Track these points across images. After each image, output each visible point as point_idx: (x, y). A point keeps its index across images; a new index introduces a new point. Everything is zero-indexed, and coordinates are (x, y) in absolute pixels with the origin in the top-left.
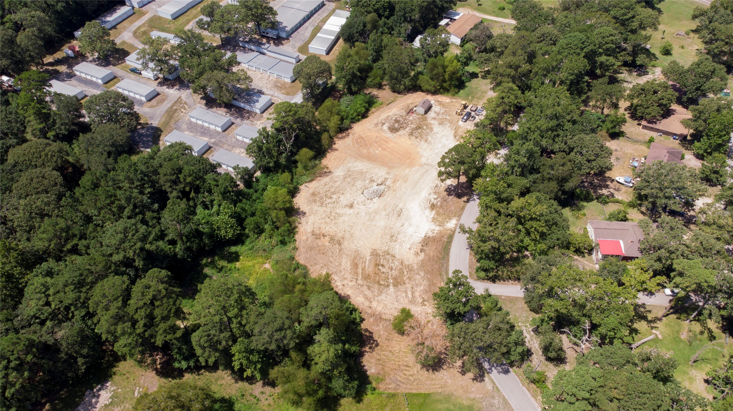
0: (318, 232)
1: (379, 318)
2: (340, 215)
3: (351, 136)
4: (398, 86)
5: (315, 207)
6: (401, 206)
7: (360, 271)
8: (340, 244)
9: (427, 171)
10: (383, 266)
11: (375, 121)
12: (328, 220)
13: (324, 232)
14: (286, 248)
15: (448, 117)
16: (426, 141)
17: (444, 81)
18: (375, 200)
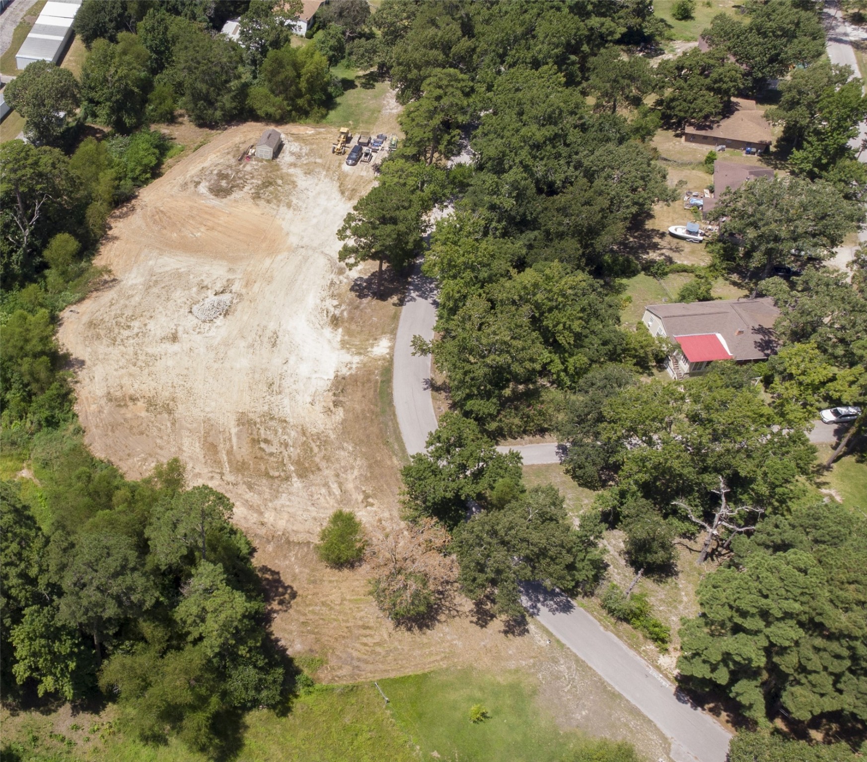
0: (119, 394)
1: (286, 542)
2: (155, 358)
3: (138, 210)
4: (210, 112)
5: (102, 348)
6: (272, 326)
7: (225, 458)
8: (170, 412)
9: (306, 259)
10: (266, 441)
11: (180, 180)
12: (132, 369)
13: (131, 391)
14: (58, 433)
15: (318, 161)
16: (289, 205)
17: (299, 95)
18: (220, 321)
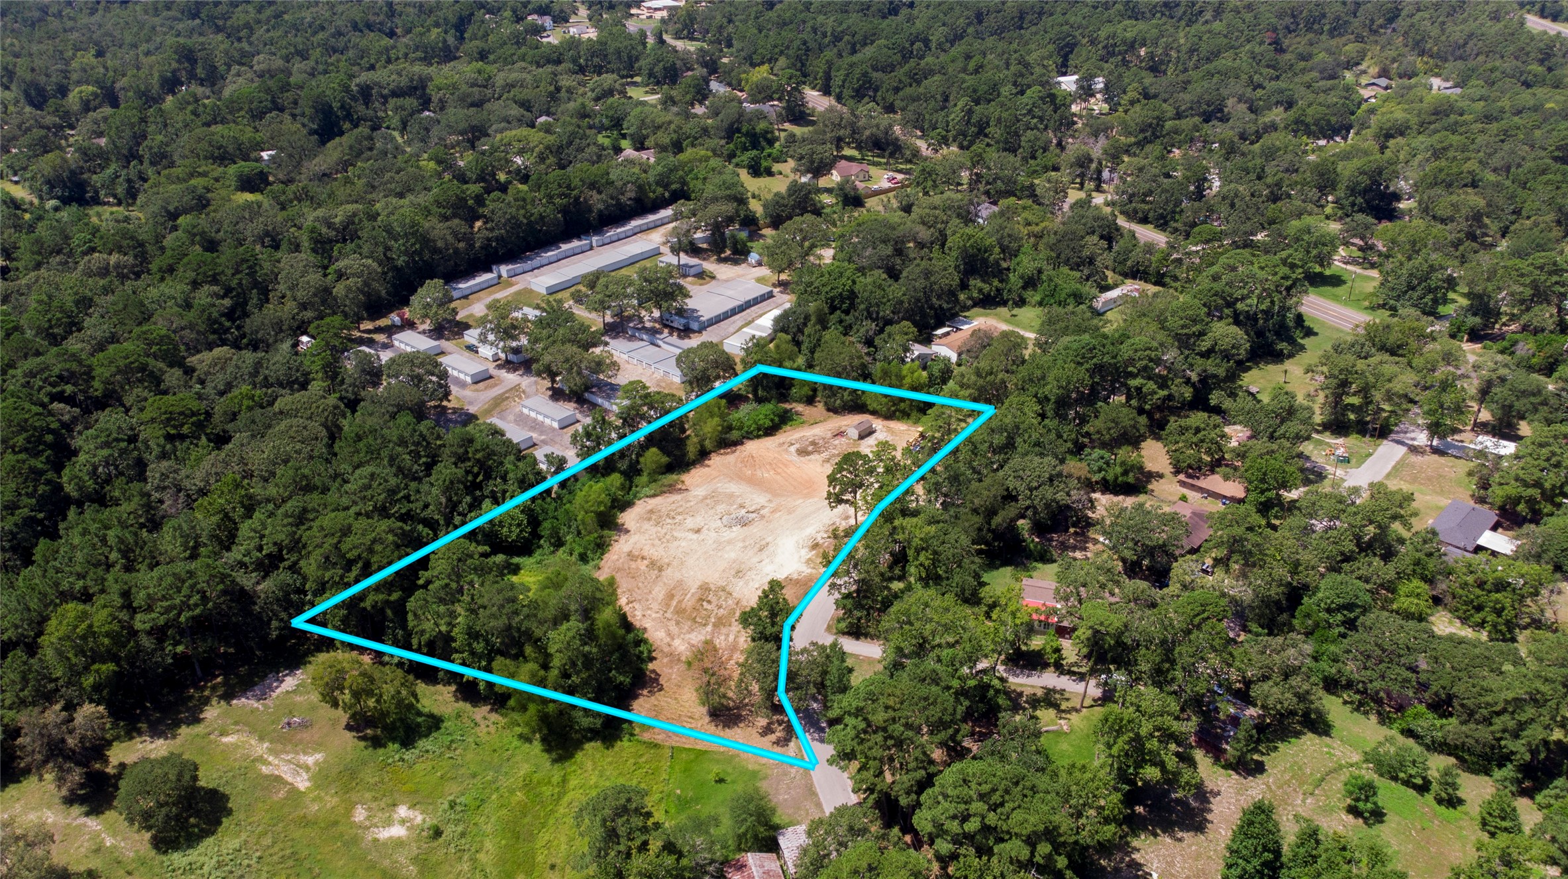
0: (637, 554)
2: (676, 539)
3: (737, 453)
5: (647, 526)
6: (769, 539)
7: (674, 603)
10: (709, 602)
11: (782, 441)
12: (657, 542)
14: (584, 566)
18: (736, 528)
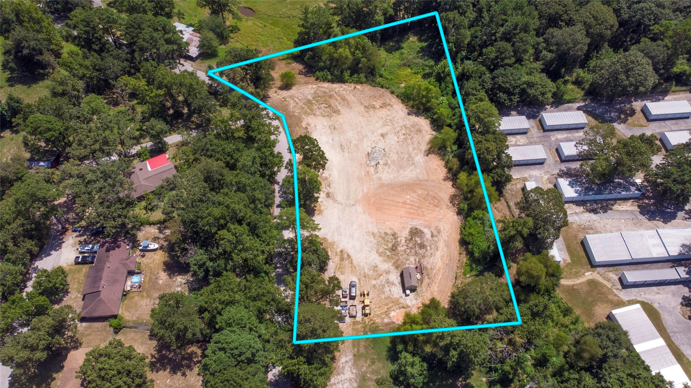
8: (365, 107)
9: (348, 198)
13: (384, 109)
15: (374, 282)
18: (369, 150)
